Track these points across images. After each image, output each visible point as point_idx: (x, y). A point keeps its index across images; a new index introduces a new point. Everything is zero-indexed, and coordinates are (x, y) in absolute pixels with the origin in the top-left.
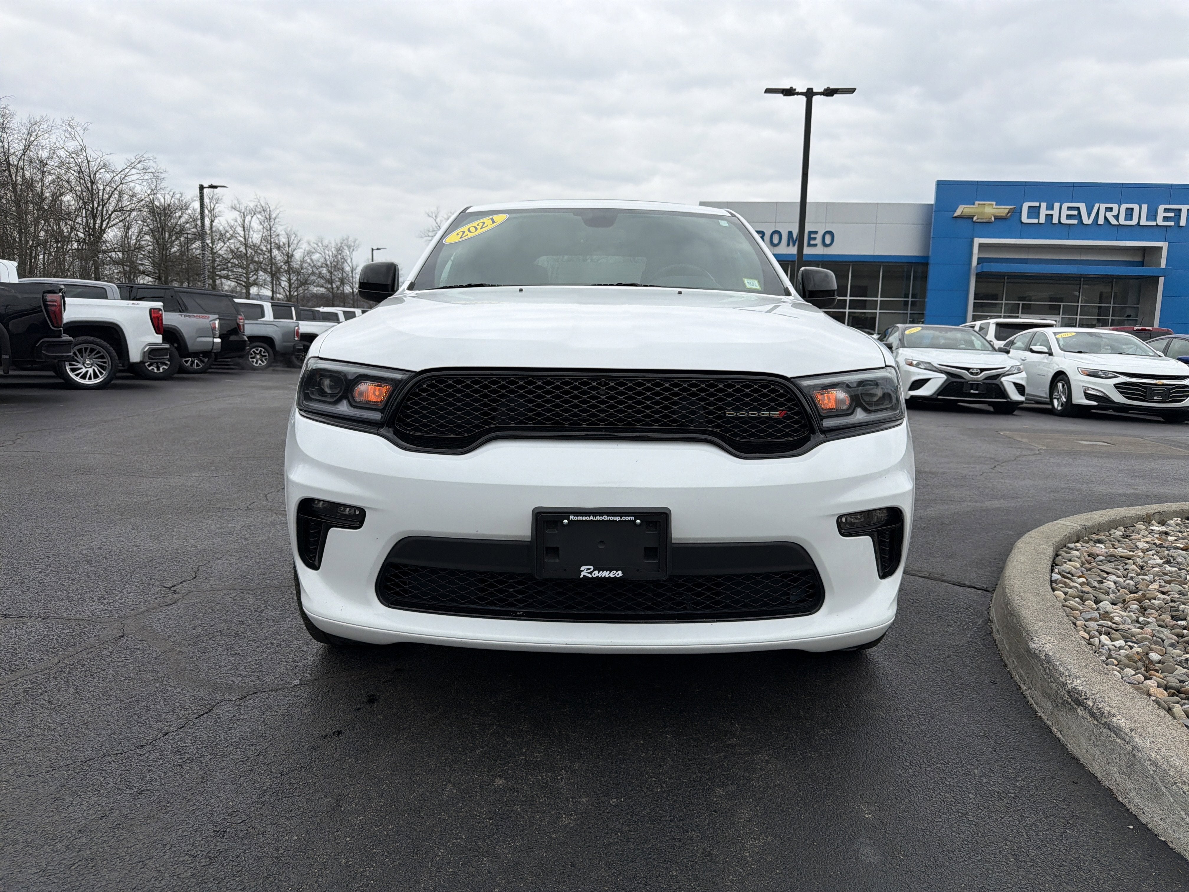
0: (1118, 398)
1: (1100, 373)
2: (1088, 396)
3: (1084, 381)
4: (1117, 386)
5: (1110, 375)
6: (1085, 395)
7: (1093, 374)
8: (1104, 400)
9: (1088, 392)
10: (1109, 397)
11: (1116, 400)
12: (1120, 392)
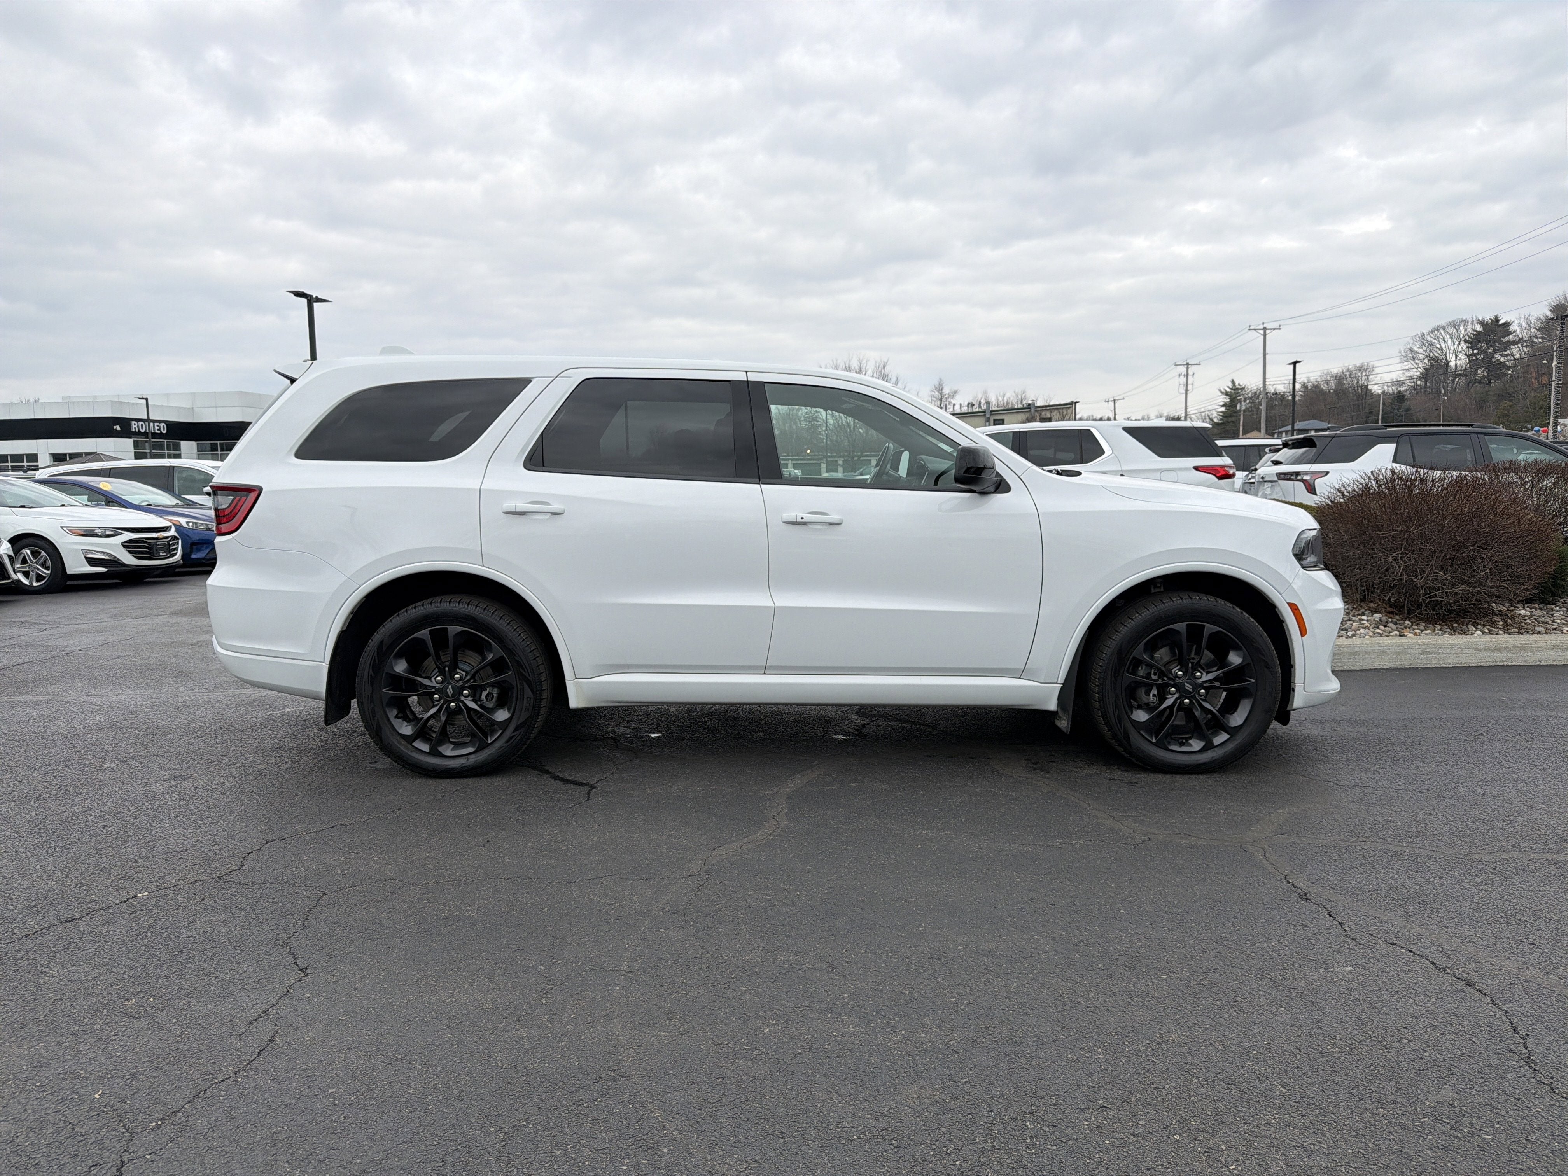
0: (128, 559)
1: (97, 531)
2: (92, 562)
3: (80, 544)
4: (127, 545)
5: (108, 533)
6: (87, 561)
7: (89, 533)
8: (112, 562)
9: (88, 556)
10: (118, 559)
11: (127, 563)
12: (130, 552)
